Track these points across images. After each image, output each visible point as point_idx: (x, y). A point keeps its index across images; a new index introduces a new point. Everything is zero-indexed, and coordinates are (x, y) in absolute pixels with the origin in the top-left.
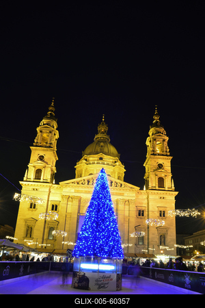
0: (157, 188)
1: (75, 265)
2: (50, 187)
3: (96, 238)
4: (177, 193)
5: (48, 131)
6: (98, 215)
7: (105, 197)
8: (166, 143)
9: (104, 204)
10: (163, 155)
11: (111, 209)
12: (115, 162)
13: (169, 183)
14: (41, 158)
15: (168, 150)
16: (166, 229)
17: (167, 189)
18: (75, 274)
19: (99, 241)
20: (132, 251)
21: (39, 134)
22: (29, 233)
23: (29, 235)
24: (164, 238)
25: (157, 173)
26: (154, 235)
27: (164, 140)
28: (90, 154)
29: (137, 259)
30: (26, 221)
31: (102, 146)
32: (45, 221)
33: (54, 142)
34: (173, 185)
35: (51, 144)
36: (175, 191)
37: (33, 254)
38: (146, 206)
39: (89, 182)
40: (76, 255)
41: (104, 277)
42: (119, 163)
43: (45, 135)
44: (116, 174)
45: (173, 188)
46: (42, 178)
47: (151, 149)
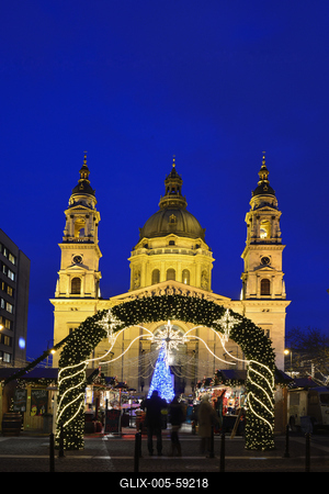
0: (259, 296)
2: (96, 304)
4: (288, 302)
5: (82, 217)
8: (276, 222)
10: (271, 243)
12: (198, 247)
13: (278, 287)
14: (78, 260)
15: (279, 234)
17: (273, 297)
21: (69, 220)
25: (260, 273)
27: (273, 218)
28: (153, 235)
31: (173, 221)
33: (95, 232)
34: (284, 290)
35: (90, 236)
36: (287, 299)
42: (204, 247)
43: (79, 220)
45: (284, 295)
46: (82, 291)
47: (252, 234)
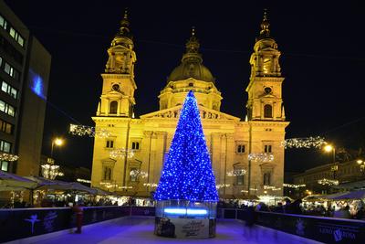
0: (263, 118)
1: (157, 210)
2: (129, 122)
3: (182, 178)
4: (288, 123)
5: (122, 54)
6: (185, 151)
7: (194, 128)
8: (276, 60)
9: (193, 136)
10: (271, 76)
11: (202, 142)
12: (210, 88)
13: (278, 111)
14: (116, 88)
15: (279, 70)
16: (273, 166)
17: (275, 119)
18: (157, 220)
19: (187, 182)
20: (230, 192)
21: (111, 57)
22: (108, 174)
23: (107, 178)
24: (269, 176)
25: (263, 99)
26: (257, 174)
27: (274, 57)
28: (176, 80)
29: (235, 201)
30: (103, 161)
31: (192, 69)
32: (126, 161)
33: (131, 67)
34: (283, 114)
35: (127, 69)
36: (286, 120)
37: (111, 198)
38: (248, 140)
39: (176, 114)
40: (158, 199)
41: (193, 223)
42: (214, 89)
43: (118, 58)
44: (211, 103)
45: (284, 117)
46: (118, 111)
47: (257, 69)
